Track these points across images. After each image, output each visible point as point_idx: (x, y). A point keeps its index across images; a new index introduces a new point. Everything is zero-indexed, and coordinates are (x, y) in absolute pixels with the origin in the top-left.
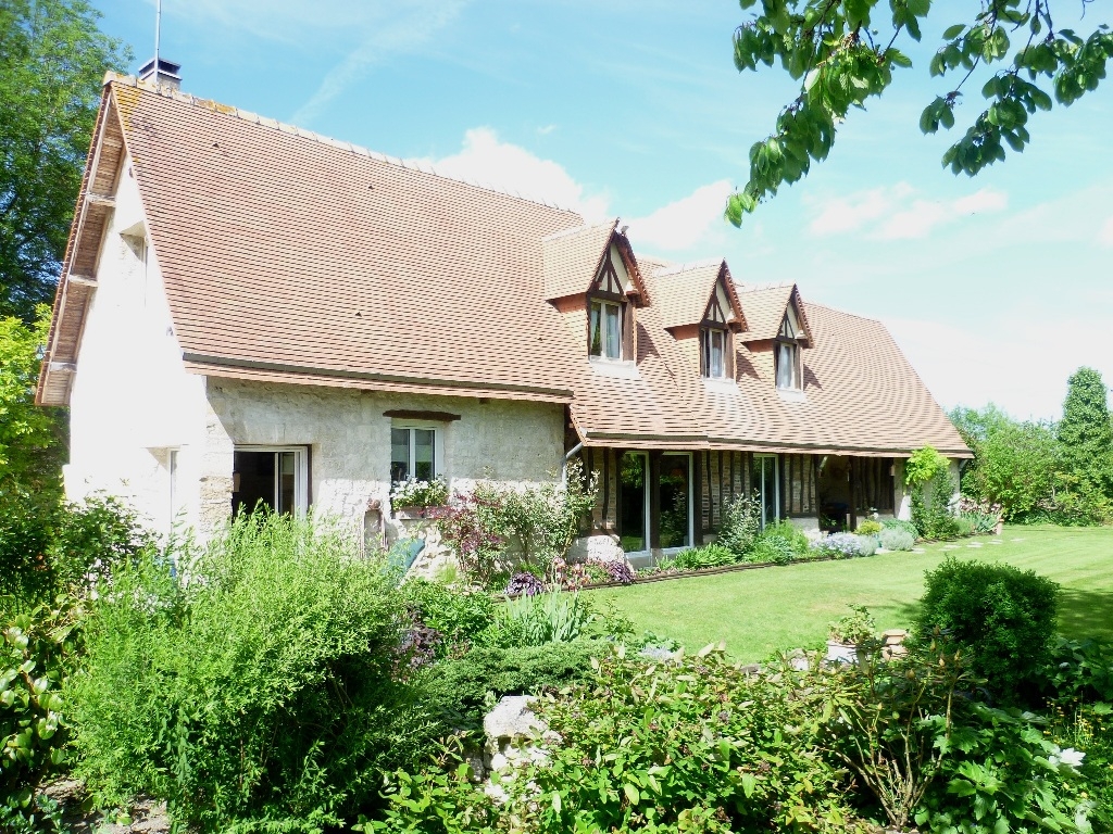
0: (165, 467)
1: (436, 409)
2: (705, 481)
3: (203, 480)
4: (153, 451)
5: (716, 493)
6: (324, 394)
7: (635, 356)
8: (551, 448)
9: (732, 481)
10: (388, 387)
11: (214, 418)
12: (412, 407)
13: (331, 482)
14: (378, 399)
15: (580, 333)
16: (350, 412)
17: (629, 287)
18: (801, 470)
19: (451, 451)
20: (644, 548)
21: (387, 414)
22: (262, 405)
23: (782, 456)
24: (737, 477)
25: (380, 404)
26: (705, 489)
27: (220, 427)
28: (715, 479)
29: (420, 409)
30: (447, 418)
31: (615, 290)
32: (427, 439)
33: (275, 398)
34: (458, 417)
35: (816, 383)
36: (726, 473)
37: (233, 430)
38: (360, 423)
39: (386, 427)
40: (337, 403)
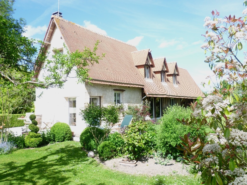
0: (67, 101)
1: (122, 89)
2: (163, 104)
3: (85, 104)
4: (65, 98)
5: (165, 106)
6: (104, 85)
7: (152, 78)
8: (140, 97)
9: (167, 104)
10: (114, 84)
11: (86, 91)
12: (118, 88)
13: (105, 104)
14: (112, 87)
15: (143, 73)
16: (108, 89)
17: (151, 63)
18: (178, 101)
19: (124, 98)
20: (153, 118)
21: (114, 90)
22: (94, 88)
23: (175, 98)
24: (168, 103)
25: (113, 88)
26: (163, 105)
27: (87, 93)
28: (165, 103)
29: (119, 89)
30: (123, 91)
31: (148, 64)
32: (119, 95)
33: (96, 87)
34: (125, 91)
35: (179, 83)
36: (166, 102)
37: (89, 93)
38: (109, 92)
39: (113, 92)
40: (106, 88)
